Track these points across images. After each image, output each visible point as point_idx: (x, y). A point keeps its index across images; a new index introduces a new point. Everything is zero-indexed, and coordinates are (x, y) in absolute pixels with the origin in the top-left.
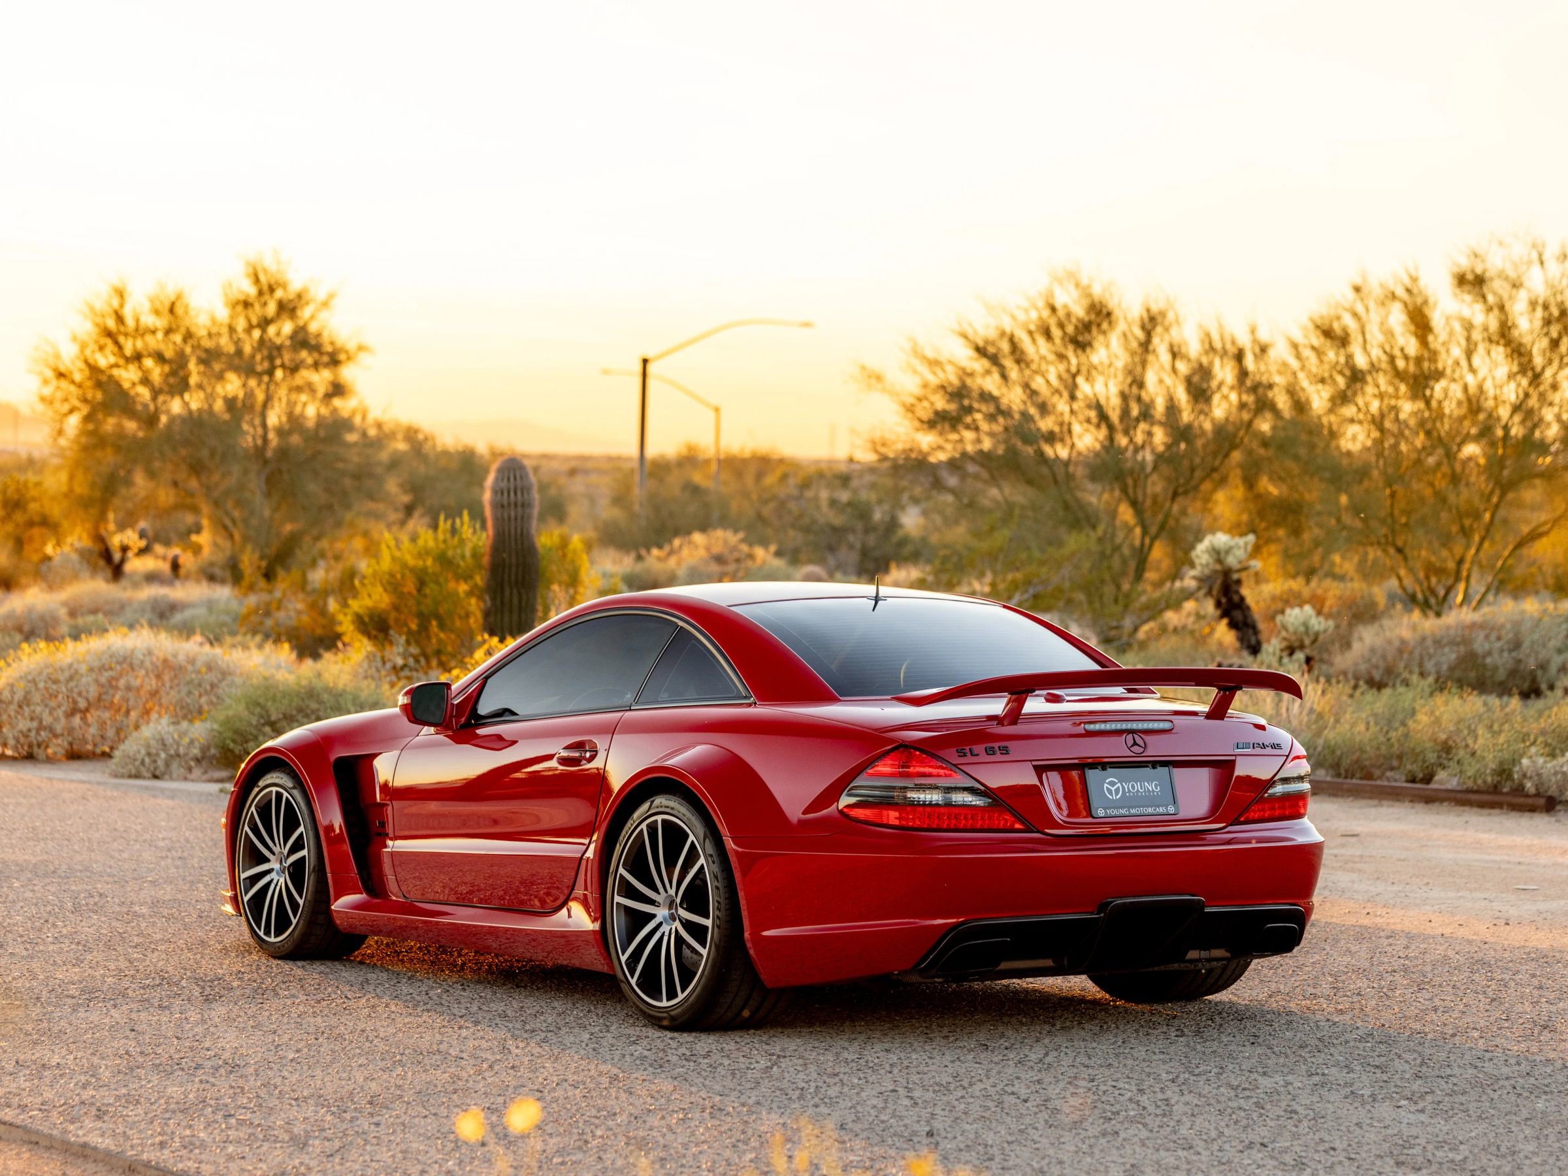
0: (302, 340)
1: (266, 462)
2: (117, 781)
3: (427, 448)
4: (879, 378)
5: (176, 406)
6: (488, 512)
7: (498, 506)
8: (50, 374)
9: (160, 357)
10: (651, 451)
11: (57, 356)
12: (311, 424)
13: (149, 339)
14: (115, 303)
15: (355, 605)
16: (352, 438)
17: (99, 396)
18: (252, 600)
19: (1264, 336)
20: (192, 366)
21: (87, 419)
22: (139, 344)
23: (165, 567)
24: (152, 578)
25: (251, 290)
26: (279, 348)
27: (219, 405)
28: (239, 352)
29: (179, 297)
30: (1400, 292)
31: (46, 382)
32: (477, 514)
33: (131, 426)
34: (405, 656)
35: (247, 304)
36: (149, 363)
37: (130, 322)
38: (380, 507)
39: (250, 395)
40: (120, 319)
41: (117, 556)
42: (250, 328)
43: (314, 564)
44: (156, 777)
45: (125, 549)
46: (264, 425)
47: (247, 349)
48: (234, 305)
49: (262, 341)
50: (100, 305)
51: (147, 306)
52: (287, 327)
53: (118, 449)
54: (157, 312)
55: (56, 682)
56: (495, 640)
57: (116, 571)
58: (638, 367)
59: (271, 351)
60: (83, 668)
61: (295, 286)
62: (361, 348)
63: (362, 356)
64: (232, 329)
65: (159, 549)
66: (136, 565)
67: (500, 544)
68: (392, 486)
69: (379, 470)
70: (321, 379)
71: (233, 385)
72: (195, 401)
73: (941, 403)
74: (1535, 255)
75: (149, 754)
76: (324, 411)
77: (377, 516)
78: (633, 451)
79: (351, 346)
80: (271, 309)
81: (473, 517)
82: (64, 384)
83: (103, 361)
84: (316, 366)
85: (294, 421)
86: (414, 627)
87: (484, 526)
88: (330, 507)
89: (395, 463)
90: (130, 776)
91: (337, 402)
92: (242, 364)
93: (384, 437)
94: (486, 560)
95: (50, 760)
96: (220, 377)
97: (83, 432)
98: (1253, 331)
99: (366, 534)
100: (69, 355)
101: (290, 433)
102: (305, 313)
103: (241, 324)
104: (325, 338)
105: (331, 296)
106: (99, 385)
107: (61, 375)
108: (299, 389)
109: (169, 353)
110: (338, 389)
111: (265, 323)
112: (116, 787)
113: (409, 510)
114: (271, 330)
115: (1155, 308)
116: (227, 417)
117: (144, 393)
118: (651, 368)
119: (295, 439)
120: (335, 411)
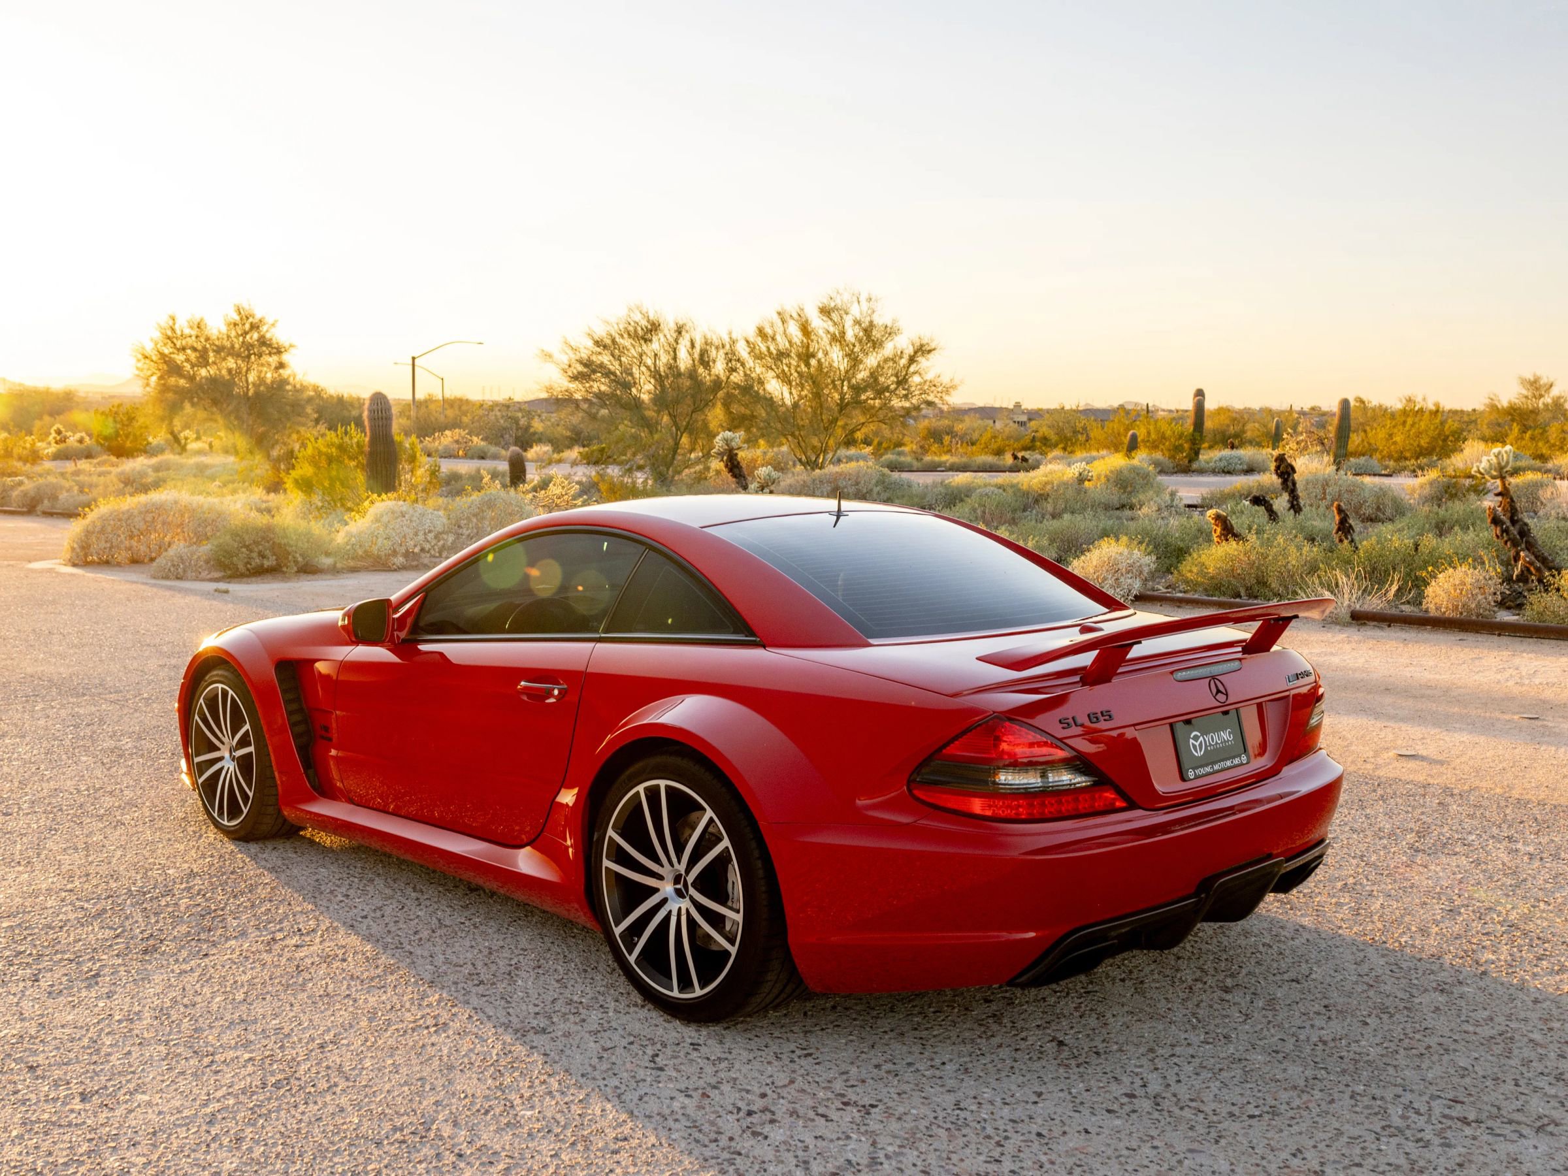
0: (263, 342)
1: (249, 398)
2: (153, 581)
3: (323, 394)
4: (550, 356)
5: (203, 372)
6: (366, 423)
7: (372, 419)
8: (140, 356)
9: (195, 349)
10: (417, 396)
11: (143, 348)
12: (269, 381)
13: (188, 339)
14: (171, 323)
15: (295, 474)
16: (289, 387)
17: (165, 367)
18: (245, 463)
19: (734, 336)
20: (211, 354)
21: (161, 378)
22: (184, 342)
23: (207, 447)
24: (200, 452)
25: (237, 318)
26: (252, 346)
27: (224, 372)
28: (233, 347)
29: (202, 320)
30: (795, 315)
31: (139, 360)
32: (359, 423)
33: (182, 382)
34: (322, 501)
35: (235, 325)
36: (189, 351)
37: (179, 332)
38: (303, 420)
39: (239, 368)
40: (173, 330)
41: (183, 442)
42: (238, 336)
43: (273, 447)
44: (178, 578)
45: (186, 439)
46: (247, 381)
47: (237, 346)
48: (229, 325)
49: (243, 342)
50: (163, 324)
51: (186, 324)
52: (256, 336)
53: (176, 393)
54: (191, 328)
55: (120, 520)
56: (375, 496)
57: (183, 449)
58: (410, 362)
59: (249, 346)
60: (136, 512)
61: (258, 316)
62: (291, 346)
63: (292, 350)
64: (229, 337)
65: (204, 438)
66: (193, 446)
67: (374, 440)
68: (309, 410)
69: (303, 403)
70: (273, 360)
71: (231, 363)
72: (213, 371)
73: (580, 368)
74: (855, 299)
75: (174, 566)
76: (276, 375)
77: (303, 425)
78: (410, 397)
79: (287, 345)
80: (247, 327)
81: (357, 425)
82: (147, 361)
83: (166, 351)
84: (270, 354)
85: (262, 381)
86: (326, 484)
87: (363, 431)
88: (280, 419)
89: (310, 400)
90: (163, 578)
91: (281, 371)
92: (232, 352)
93: (304, 388)
94: (367, 449)
95: (119, 565)
96: (224, 359)
97: (158, 384)
98: (730, 333)
99: (298, 432)
100: (149, 348)
101: (260, 385)
102: (264, 329)
103: (233, 334)
104: (274, 341)
105: (276, 321)
106: (165, 362)
107: (146, 357)
108: (262, 365)
109: (200, 348)
110: (281, 365)
111: (246, 333)
112: (154, 585)
113: (317, 421)
114: (248, 337)
115: (681, 323)
116: (227, 377)
117: (187, 366)
118: (416, 361)
119: (262, 388)
120: (280, 375)
